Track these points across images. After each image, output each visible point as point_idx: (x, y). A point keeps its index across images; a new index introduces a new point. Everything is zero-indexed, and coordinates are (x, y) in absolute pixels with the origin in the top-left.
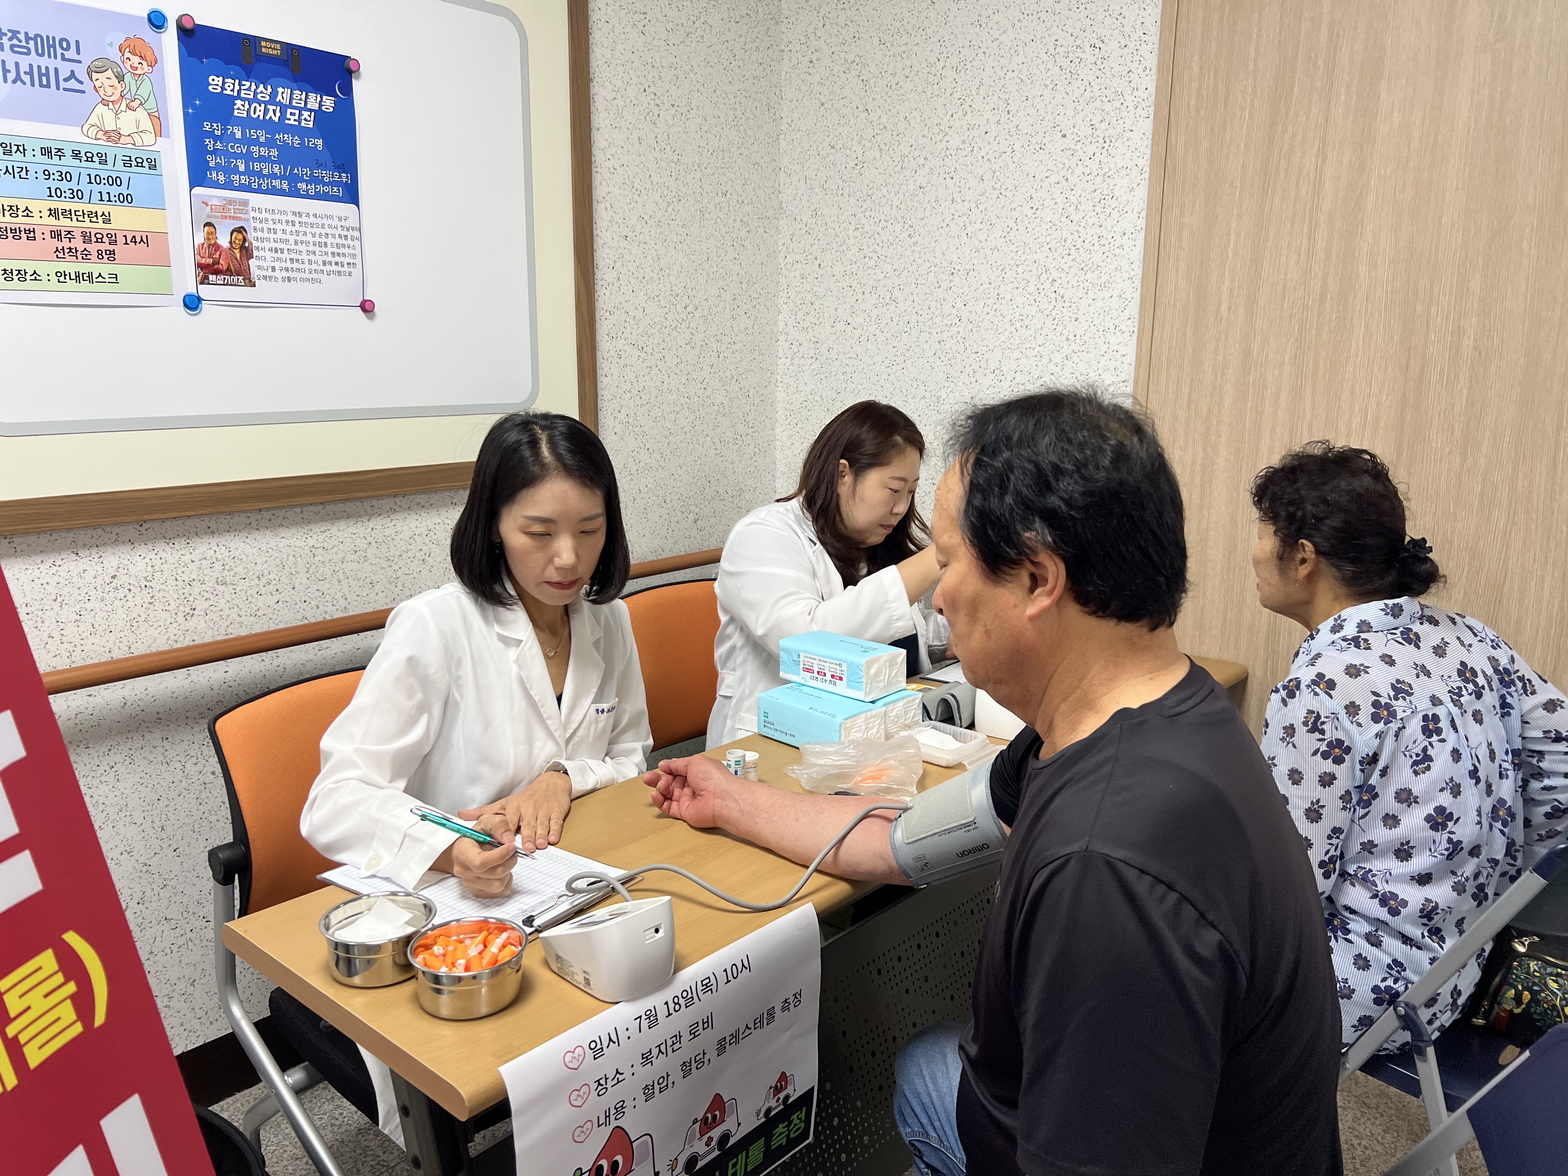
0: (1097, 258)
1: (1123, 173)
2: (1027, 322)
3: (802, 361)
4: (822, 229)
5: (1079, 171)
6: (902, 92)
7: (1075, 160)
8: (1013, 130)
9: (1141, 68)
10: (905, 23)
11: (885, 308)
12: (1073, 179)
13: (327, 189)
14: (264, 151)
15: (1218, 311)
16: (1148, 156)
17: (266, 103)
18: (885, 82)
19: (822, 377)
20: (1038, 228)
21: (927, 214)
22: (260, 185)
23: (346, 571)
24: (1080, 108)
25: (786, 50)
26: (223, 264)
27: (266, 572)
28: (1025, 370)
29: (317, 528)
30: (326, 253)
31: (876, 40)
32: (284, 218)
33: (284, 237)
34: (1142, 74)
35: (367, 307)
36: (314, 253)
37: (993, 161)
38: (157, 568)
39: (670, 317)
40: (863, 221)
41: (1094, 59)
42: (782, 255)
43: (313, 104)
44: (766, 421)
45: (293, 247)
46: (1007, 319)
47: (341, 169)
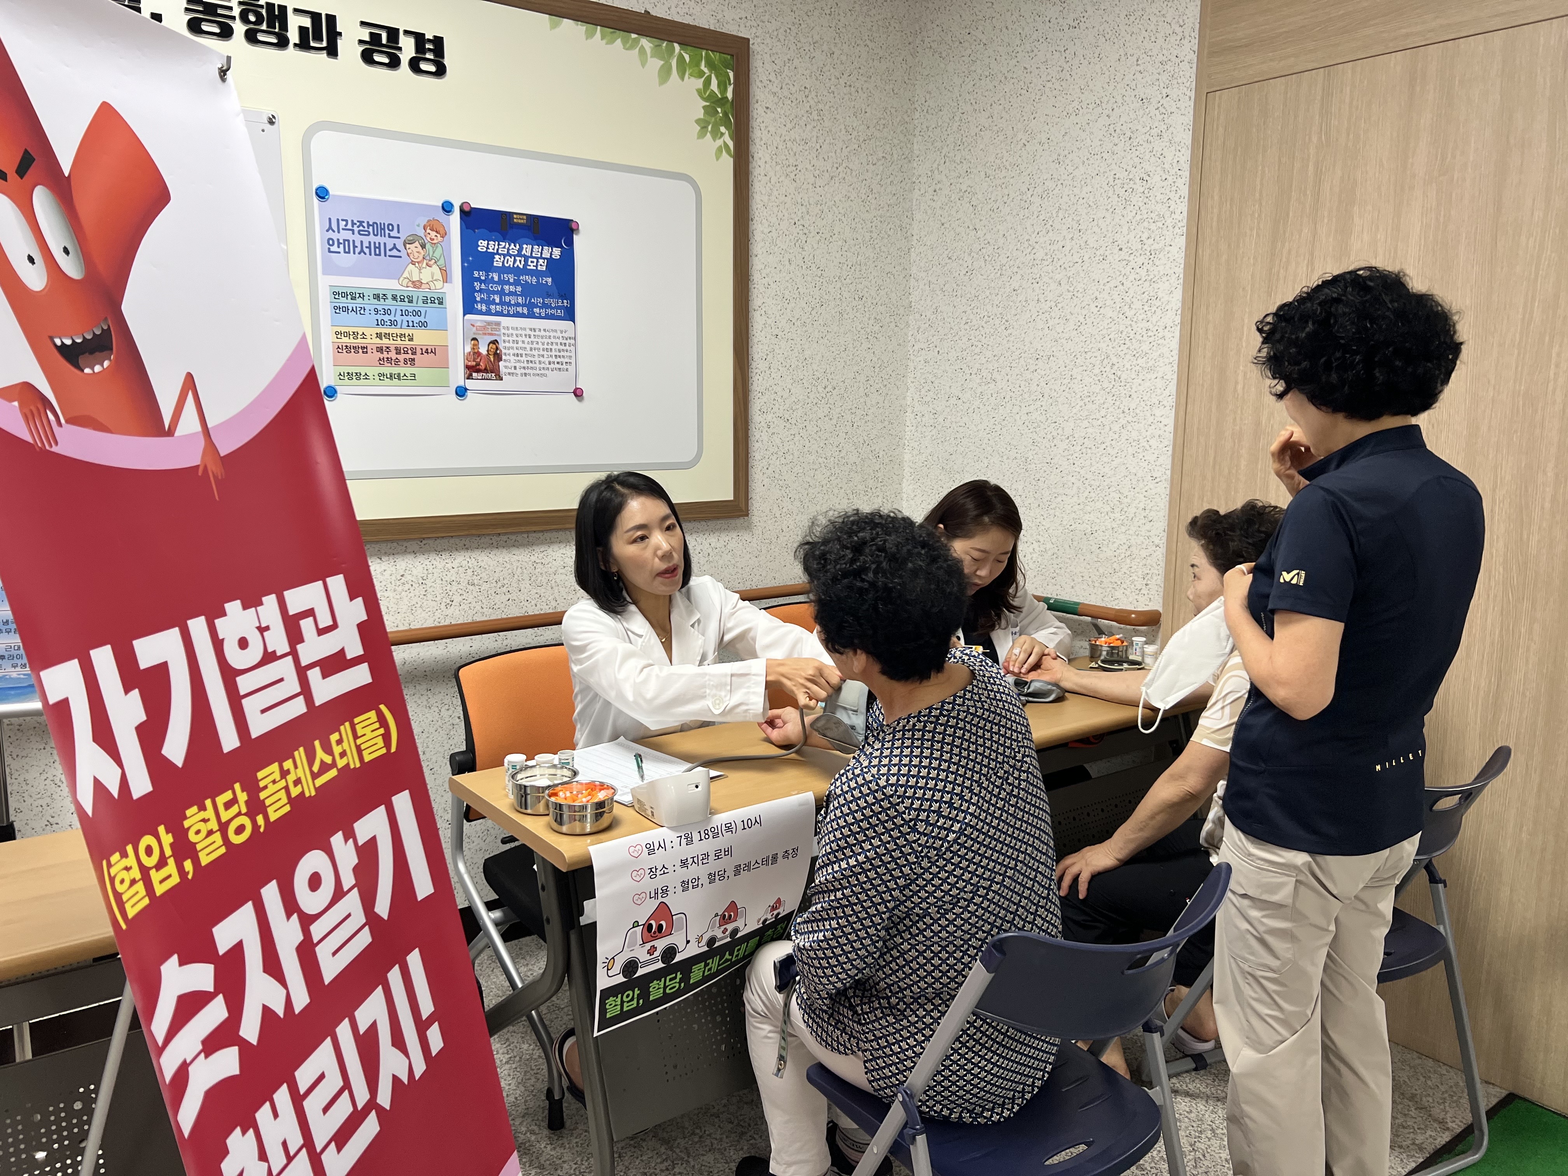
0: (1145, 347)
1: (1165, 279)
2: (1093, 398)
3: (924, 429)
4: (941, 324)
5: (1131, 278)
6: (1002, 214)
7: (1129, 268)
8: (1083, 244)
9: (1178, 196)
10: (1004, 160)
11: (986, 387)
12: (1128, 284)
13: (553, 312)
14: (512, 288)
15: (1235, 390)
16: (1182, 266)
17: (515, 256)
18: (989, 207)
19: (939, 441)
20: (1101, 323)
21: (1019, 311)
22: (508, 311)
23: (558, 581)
24: (1132, 228)
25: (917, 181)
26: (482, 366)
27: (501, 578)
28: (1091, 436)
29: (538, 549)
30: (551, 356)
31: (983, 174)
32: (523, 333)
33: (523, 346)
34: (1178, 201)
35: (578, 394)
36: (543, 356)
37: (1068, 269)
38: (430, 571)
39: (812, 395)
40: (972, 317)
41: (1142, 190)
42: (911, 344)
43: (546, 255)
44: (894, 477)
45: (529, 352)
46: (1078, 396)
47: (563, 297)
